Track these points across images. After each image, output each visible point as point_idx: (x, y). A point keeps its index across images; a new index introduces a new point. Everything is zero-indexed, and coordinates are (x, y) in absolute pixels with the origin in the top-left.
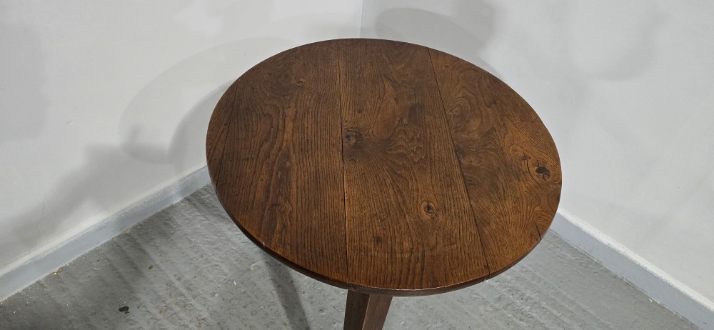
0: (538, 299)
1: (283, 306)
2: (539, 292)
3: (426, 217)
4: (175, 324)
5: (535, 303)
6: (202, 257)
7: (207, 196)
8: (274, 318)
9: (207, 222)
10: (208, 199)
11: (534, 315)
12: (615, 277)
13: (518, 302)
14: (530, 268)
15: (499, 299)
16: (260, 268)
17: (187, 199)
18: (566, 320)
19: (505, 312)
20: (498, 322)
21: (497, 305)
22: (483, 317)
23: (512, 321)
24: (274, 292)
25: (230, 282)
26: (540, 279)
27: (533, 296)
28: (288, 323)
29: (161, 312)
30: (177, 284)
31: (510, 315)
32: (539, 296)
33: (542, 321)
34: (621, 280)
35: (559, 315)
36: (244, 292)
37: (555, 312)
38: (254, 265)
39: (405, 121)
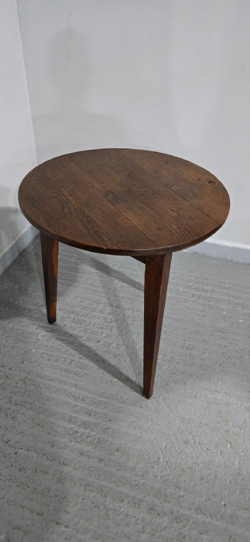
0: (211, 288)
1: (73, 349)
2: (211, 285)
3: (174, 214)
5: (212, 291)
8: (72, 358)
11: (214, 296)
12: (243, 264)
13: (203, 294)
14: (199, 276)
15: (193, 296)
16: (44, 336)
18: (231, 293)
19: (199, 301)
20: (199, 307)
21: (193, 299)
23: (206, 304)
24: (63, 345)
26: (207, 279)
27: (209, 288)
28: (82, 357)
31: (202, 302)
33: (220, 298)
34: (246, 264)
35: (226, 291)
36: (43, 353)
37: (223, 291)
38: (40, 335)
39: (130, 181)
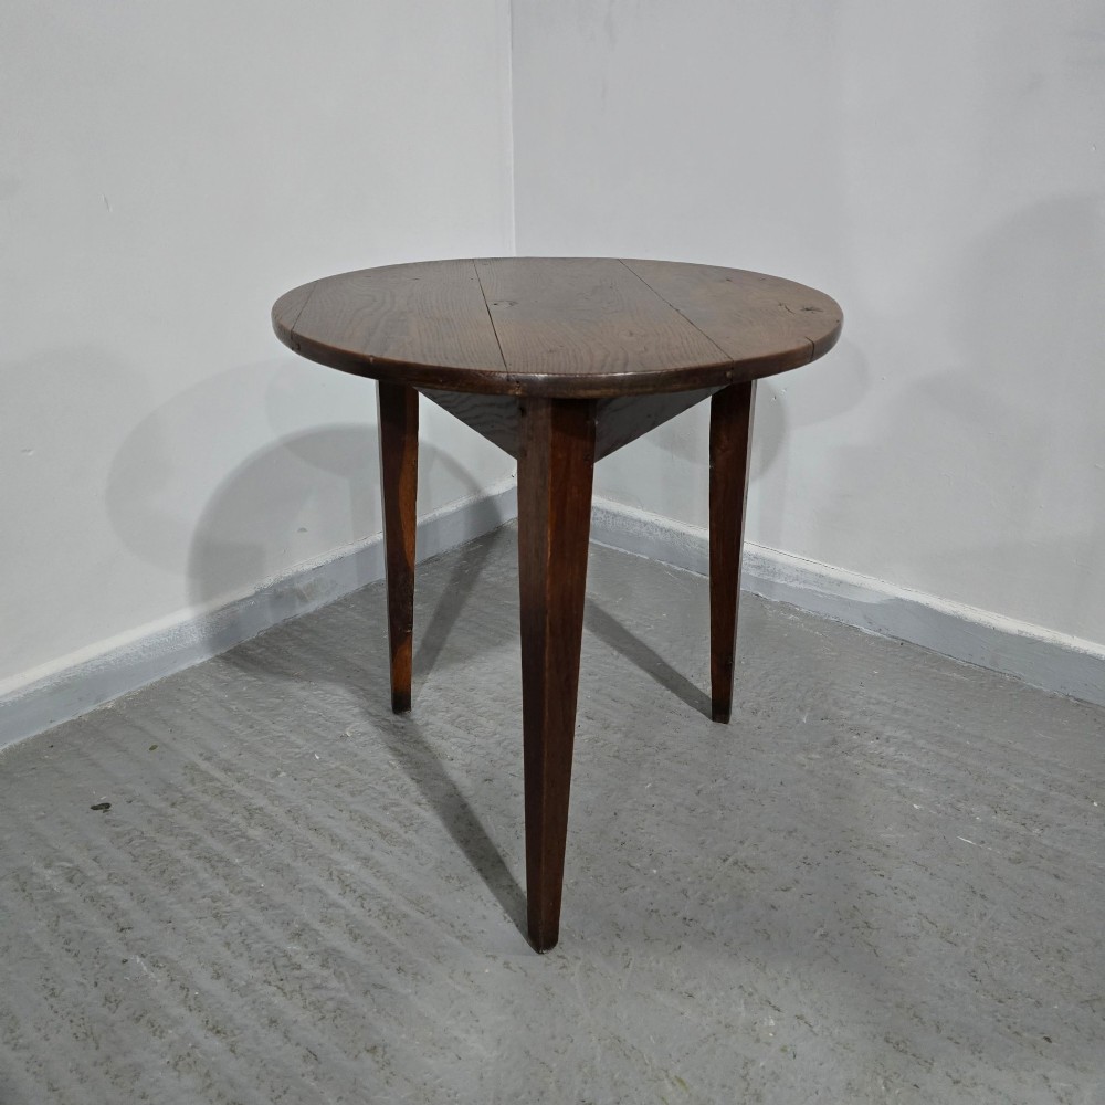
0: (909, 737)
1: (413, 779)
3: (628, 339)
4: (201, 819)
5: (905, 743)
6: (251, 727)
7: (259, 651)
8: (397, 796)
9: (260, 683)
10: (260, 654)
13: (872, 744)
15: (833, 743)
16: (363, 734)
17: (221, 657)
18: (970, 761)
19: (848, 758)
22: (806, 767)
23: (865, 769)
24: (394, 763)
25: (307, 757)
26: (907, 711)
27: (898, 734)
28: (424, 801)
29: (173, 805)
30: (204, 765)
31: (858, 762)
32: (910, 733)
33: (923, 766)
35: (955, 755)
36: (336, 768)
37: (945, 752)
38: (352, 730)
